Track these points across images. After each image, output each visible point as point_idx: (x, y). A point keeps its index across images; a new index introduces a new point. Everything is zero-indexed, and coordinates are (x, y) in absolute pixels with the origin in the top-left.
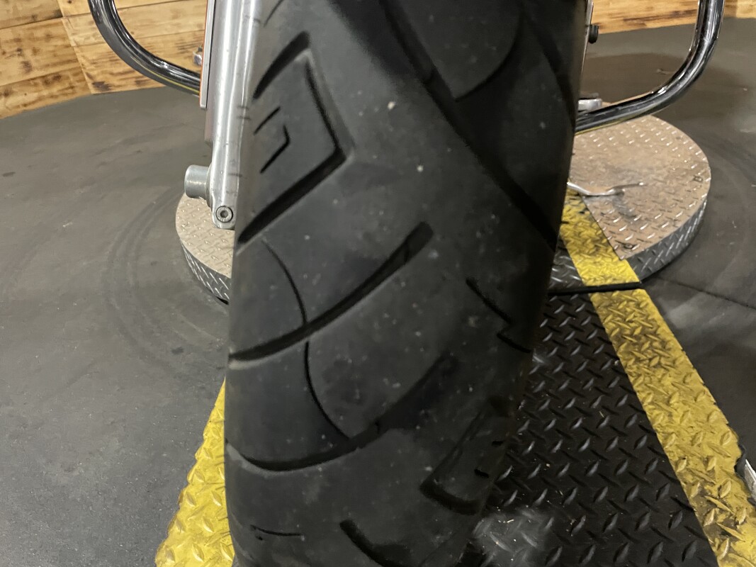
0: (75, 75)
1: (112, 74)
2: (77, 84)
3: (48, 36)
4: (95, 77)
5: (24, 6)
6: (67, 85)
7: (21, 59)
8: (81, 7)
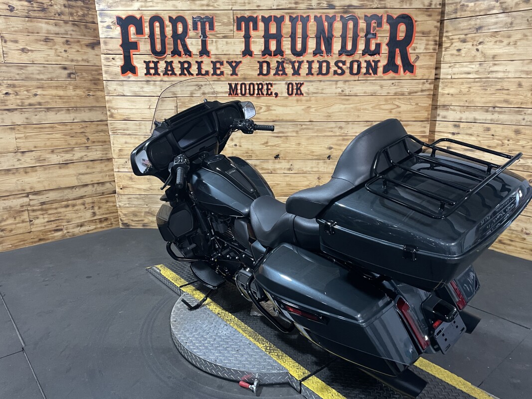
0: (114, 218)
1: (132, 220)
2: (114, 222)
3: (107, 202)
4: (124, 221)
5: (100, 189)
6: (110, 223)
7: (92, 211)
8: (126, 191)
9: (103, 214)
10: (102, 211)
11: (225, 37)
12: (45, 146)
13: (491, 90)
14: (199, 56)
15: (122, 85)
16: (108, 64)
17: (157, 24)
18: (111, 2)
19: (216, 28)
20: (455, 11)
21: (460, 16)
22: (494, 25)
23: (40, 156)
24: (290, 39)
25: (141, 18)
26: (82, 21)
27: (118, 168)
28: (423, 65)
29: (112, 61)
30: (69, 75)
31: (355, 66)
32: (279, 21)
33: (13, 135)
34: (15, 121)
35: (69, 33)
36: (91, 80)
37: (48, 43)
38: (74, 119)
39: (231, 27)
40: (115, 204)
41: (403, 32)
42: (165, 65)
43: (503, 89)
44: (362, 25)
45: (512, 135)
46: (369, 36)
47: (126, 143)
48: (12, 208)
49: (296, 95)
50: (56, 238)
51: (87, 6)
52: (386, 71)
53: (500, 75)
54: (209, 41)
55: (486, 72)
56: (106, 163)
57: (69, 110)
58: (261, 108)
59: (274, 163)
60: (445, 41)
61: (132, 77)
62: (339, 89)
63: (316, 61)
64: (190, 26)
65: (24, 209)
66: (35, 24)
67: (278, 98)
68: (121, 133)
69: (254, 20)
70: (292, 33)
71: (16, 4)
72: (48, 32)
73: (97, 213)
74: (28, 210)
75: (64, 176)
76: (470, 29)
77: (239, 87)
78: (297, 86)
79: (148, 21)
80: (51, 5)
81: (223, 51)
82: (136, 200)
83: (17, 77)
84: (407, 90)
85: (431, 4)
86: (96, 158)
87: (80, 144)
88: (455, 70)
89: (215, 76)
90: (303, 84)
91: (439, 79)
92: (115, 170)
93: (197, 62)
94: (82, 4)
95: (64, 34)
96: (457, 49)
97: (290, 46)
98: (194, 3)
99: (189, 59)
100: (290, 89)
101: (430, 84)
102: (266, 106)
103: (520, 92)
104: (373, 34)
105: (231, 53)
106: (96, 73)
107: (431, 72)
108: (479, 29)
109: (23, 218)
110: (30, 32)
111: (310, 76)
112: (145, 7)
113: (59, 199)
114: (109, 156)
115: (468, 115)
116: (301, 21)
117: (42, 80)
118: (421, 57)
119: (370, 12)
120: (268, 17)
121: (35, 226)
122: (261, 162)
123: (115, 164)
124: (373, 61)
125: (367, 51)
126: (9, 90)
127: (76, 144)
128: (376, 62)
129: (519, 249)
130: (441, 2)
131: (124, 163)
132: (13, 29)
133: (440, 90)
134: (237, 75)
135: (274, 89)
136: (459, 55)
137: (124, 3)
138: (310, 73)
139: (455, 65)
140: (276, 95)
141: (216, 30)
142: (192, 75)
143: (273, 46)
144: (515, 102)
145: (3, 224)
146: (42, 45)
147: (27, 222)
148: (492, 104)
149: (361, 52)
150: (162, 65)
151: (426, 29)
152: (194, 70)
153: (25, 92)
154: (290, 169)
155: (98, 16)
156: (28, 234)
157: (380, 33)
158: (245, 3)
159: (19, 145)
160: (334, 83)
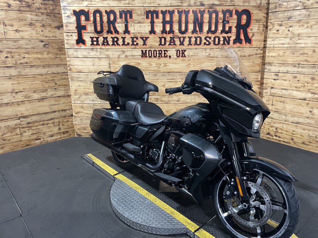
0: (72, 131)
1: (83, 132)
2: (72, 134)
3: (68, 121)
4: (78, 133)
5: (63, 114)
6: (69, 134)
7: (59, 127)
8: (79, 115)
9: (65, 129)
10: (64, 127)
11: (139, 23)
12: (30, 88)
13: (297, 54)
14: (123, 34)
15: (77, 51)
16: (68, 38)
17: (98, 15)
18: (70, 1)
19: (134, 17)
20: (276, 8)
21: (279, 10)
22: (299, 16)
23: (27, 95)
24: (178, 24)
25: (88, 11)
26: (52, 13)
27: (74, 101)
28: (257, 40)
29: (70, 37)
30: (45, 45)
31: (217, 40)
32: (171, 13)
33: (10, 82)
34: (11, 74)
35: (44, 20)
36: (58, 48)
37: (32, 26)
38: (47, 72)
39: (143, 17)
40: (72, 122)
41: (244, 20)
42: (103, 39)
43: (304, 54)
44: (221, 15)
45: (310, 80)
46: (225, 22)
47: (79, 86)
48: (10, 126)
49: (181, 57)
50: (37, 144)
51: (55, 4)
52: (235, 42)
53: (303, 45)
54: (129, 25)
55: (294, 43)
56: (67, 98)
57: (44, 66)
58: (161, 65)
59: (168, 97)
60: (269, 25)
61: (83, 46)
62: (207, 53)
63: (193, 37)
64: (118, 16)
65: (17, 127)
66: (24, 15)
67: (171, 59)
68: (76, 80)
69: (157, 13)
70: (179, 20)
71: (11, 2)
72: (32, 20)
73: (62, 128)
74: (19, 128)
75: (42, 106)
76: (284, 18)
77: (147, 52)
78: (182, 52)
79: (92, 12)
80: (33, 4)
81: (138, 31)
82: (85, 120)
83: (13, 47)
84: (247, 54)
85: (261, 4)
86: (61, 95)
87: (51, 87)
88: (275, 42)
89: (133, 46)
90: (186, 50)
91: (266, 47)
92: (72, 102)
93: (122, 37)
94: (52, 3)
95: (42, 21)
96: (277, 30)
97: (178, 28)
98: (120, 2)
99: (117, 36)
100: (178, 53)
101: (261, 50)
102: (164, 63)
103: (315, 55)
104: (227, 21)
105: (143, 32)
106: (61, 44)
107: (261, 43)
108: (289, 18)
109: (16, 132)
110: (21, 20)
111: (190, 46)
112: (91, 4)
113: (38, 120)
114: (69, 94)
115: (283, 69)
116: (184, 13)
117: (28, 48)
118: (256, 35)
119: (225, 8)
120: (165, 11)
121: (24, 137)
122: (161, 97)
123: (72, 98)
124: (227, 37)
125: (223, 31)
126: (8, 55)
127: (49, 87)
128: (229, 38)
129: (314, 148)
130: (267, 2)
131: (78, 98)
132: (10, 18)
133: (267, 54)
134: (146, 45)
135: (168, 53)
136: (278, 33)
137: (78, 2)
138: (190, 44)
139: (275, 39)
140: (170, 57)
141: (134, 18)
142: (119, 45)
143: (168, 28)
144: (311, 61)
145: (4, 136)
146: (28, 27)
147: (19, 134)
148: (298, 62)
149: (220, 32)
150: (101, 39)
151: (258, 18)
152: (120, 43)
153: (18, 56)
154: (178, 101)
155: (62, 10)
156: (20, 142)
157: (232, 21)
158: (151, 2)
159: (13, 88)
160: (204, 49)
